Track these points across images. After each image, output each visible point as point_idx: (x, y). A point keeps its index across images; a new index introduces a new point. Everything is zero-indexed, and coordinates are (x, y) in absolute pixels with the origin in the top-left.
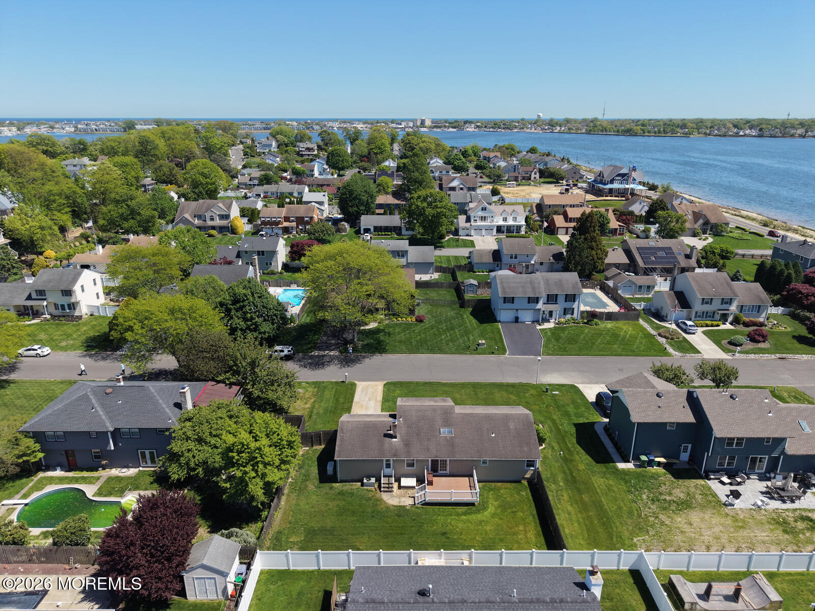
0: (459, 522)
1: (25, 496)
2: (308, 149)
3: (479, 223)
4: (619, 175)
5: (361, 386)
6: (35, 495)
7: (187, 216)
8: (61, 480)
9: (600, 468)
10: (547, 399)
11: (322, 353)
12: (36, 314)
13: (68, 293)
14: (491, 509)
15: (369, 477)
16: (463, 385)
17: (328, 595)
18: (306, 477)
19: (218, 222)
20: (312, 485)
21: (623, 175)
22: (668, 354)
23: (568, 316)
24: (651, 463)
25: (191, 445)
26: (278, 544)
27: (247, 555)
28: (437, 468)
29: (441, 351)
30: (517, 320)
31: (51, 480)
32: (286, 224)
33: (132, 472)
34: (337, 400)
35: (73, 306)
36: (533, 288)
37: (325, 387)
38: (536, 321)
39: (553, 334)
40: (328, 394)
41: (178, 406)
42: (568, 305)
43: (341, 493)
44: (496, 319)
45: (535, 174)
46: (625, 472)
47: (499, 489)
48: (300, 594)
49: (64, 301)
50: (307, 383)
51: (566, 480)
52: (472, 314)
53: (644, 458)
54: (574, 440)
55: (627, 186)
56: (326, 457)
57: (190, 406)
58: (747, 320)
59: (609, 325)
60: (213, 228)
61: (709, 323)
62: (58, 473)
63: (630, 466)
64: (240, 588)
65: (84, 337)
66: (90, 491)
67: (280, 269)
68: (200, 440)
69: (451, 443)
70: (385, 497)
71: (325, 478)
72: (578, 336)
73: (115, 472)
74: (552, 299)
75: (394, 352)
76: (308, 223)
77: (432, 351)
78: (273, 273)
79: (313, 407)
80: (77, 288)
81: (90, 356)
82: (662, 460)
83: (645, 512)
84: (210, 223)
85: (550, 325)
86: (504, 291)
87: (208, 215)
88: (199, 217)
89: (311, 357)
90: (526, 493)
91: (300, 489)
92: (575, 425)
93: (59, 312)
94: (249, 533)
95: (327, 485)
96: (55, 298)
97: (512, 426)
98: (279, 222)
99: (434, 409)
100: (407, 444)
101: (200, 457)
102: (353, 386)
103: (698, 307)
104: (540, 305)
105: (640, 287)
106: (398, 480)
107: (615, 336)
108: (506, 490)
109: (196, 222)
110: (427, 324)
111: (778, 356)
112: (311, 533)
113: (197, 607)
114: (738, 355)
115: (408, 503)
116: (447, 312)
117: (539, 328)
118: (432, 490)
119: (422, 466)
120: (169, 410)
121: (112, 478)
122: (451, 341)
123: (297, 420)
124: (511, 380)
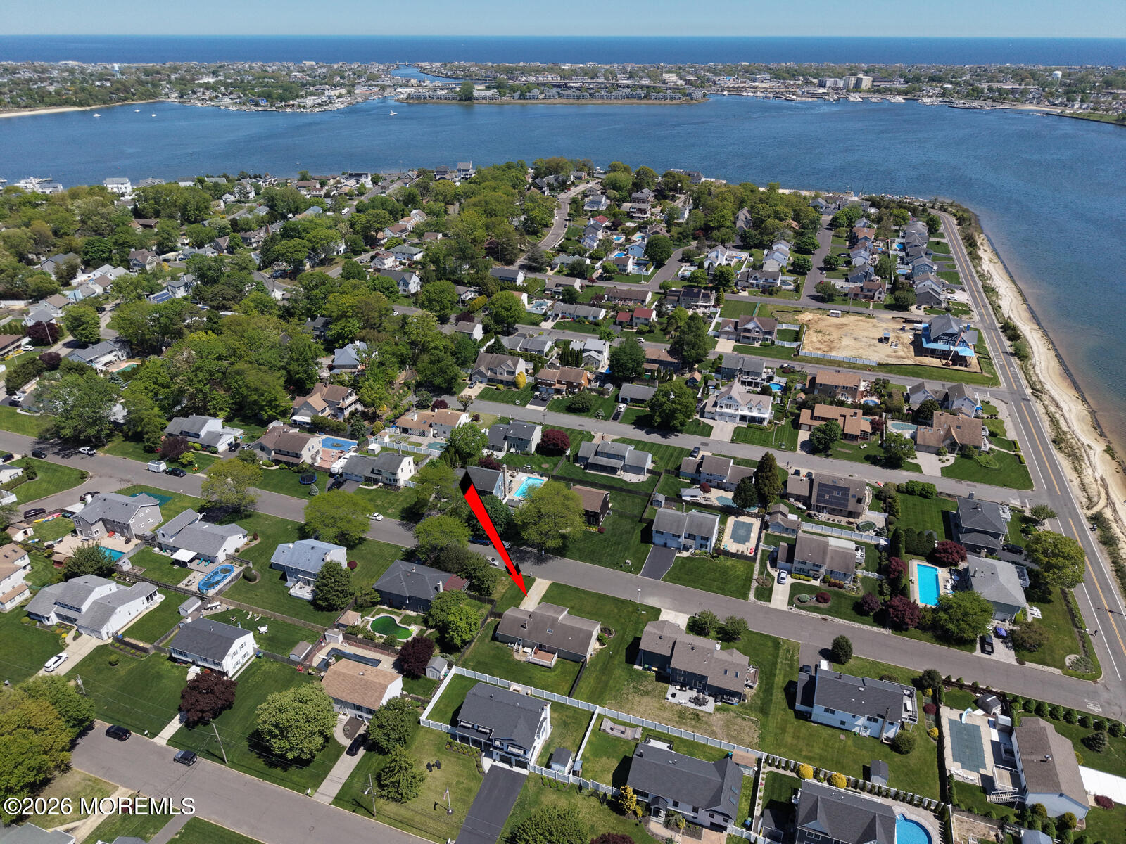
0: (539, 674)
1: (373, 617)
2: (640, 210)
3: (725, 410)
4: (945, 334)
5: (538, 581)
6: (377, 617)
7: (483, 368)
8: (386, 611)
9: (625, 665)
10: (634, 617)
11: (528, 549)
12: (376, 481)
13: (395, 474)
14: (556, 672)
15: (511, 643)
16: (593, 595)
18: (486, 635)
19: (506, 377)
20: (487, 640)
21: (950, 335)
22: (748, 599)
23: (703, 549)
24: (649, 669)
25: (438, 611)
26: (463, 666)
27: (450, 666)
28: (541, 648)
29: (599, 563)
30: (665, 545)
31: (383, 611)
32: (558, 386)
33: (414, 614)
34: (521, 591)
35: (396, 481)
36: (678, 527)
38: (679, 550)
39: (682, 563)
41: (437, 588)
42: (703, 542)
43: (497, 647)
44: (652, 542)
45: (880, 293)
46: (635, 671)
47: (566, 663)
49: (391, 477)
51: (601, 668)
52: (642, 531)
53: (646, 666)
54: (624, 646)
55: (952, 348)
56: (497, 626)
57: (441, 590)
58: (833, 580)
59: (730, 562)
60: (501, 382)
61: (802, 577)
62: (385, 607)
63: (641, 668)
64: (445, 676)
65: (400, 508)
66: (398, 620)
67: (533, 450)
68: (442, 610)
69: (550, 637)
70: (515, 654)
71: (494, 638)
72: (700, 569)
73: (408, 612)
74: (691, 537)
75: (570, 557)
76: (576, 387)
77: (593, 561)
78: (527, 454)
79: (505, 592)
80: (399, 471)
81: (403, 525)
82: (656, 669)
83: (625, 691)
84: (499, 377)
85: (685, 554)
86: (657, 526)
87: (498, 370)
88: (492, 370)
89: (521, 552)
90: (577, 669)
91: (481, 641)
92: (635, 637)
93: (388, 482)
94: (452, 658)
95: (493, 642)
96: (386, 474)
97: (581, 635)
98: (552, 385)
99: (549, 617)
100: (530, 633)
101: (441, 618)
102: (534, 580)
103: (796, 564)
104: (681, 540)
105: (787, 529)
106: (523, 647)
107: (724, 572)
108: (570, 666)
109: (489, 374)
110: (603, 536)
111: (824, 616)
112: (479, 663)
113: (430, 680)
114: (795, 610)
115: (523, 659)
116: (626, 525)
117: (678, 555)
118: (533, 658)
119: (535, 644)
120: (432, 590)
121: (407, 616)
122: (611, 555)
123: (492, 602)
124: (626, 597)
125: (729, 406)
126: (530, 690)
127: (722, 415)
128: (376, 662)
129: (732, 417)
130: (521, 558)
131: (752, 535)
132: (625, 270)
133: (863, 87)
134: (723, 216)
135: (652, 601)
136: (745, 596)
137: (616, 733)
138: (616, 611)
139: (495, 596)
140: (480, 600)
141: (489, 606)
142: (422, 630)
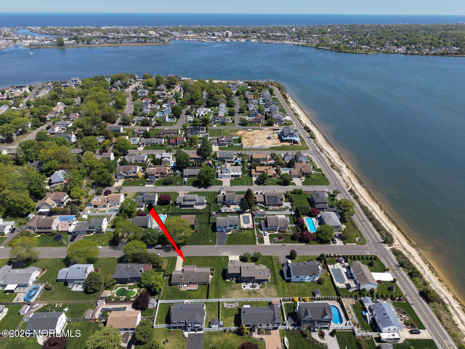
0: (193, 294)
1: (115, 290)
3: (225, 174)
4: (289, 134)
5: (178, 258)
6: (117, 290)
7: (121, 173)
8: (120, 286)
9: (223, 281)
10: (220, 261)
11: (169, 246)
12: (92, 232)
14: (199, 291)
15: (178, 285)
17: (170, 307)
18: (166, 284)
19: (132, 175)
20: (167, 286)
21: (291, 134)
23: (236, 229)
24: (233, 280)
25: (145, 280)
26: (162, 299)
27: (157, 301)
28: (190, 283)
29: (200, 244)
30: (222, 231)
31: (118, 286)
32: (157, 175)
33: (133, 284)
34: (173, 263)
36: (226, 223)
37: (170, 259)
38: (227, 232)
39: (230, 236)
40: (171, 261)
41: (141, 271)
42: (235, 227)
43: (173, 288)
44: (217, 231)
45: (262, 120)
46: (228, 282)
47: (202, 287)
48: (166, 307)
49: (99, 228)
50: (166, 257)
51: (215, 284)
52: (211, 228)
53: (231, 279)
54: (221, 274)
55: (292, 138)
56: (170, 280)
57: (143, 271)
58: (282, 230)
59: (246, 232)
60: (131, 177)
61: (272, 231)
62: (119, 285)
63: (229, 280)
64: (157, 306)
65: (108, 241)
66: (127, 288)
67: (156, 204)
68: (146, 279)
69: (193, 278)
70: (181, 289)
71: (170, 285)
72: (236, 237)
73: (130, 284)
74: (231, 226)
75: (187, 245)
76: (165, 174)
77: (197, 244)
78: (154, 206)
79: (167, 265)
80: (103, 225)
81: (112, 248)
82: (235, 279)
83: (227, 290)
84: (130, 175)
85: (230, 233)
86: (218, 225)
87: (128, 172)
88: (125, 173)
89: (167, 247)
90: (207, 287)
91: (165, 287)
92: (223, 269)
93: (97, 231)
94: (157, 297)
95: (170, 286)
96: (97, 227)
97: (205, 274)
98: (153, 175)
99: (191, 271)
100: (185, 279)
101: (147, 283)
102: (176, 258)
103: (269, 228)
104: (227, 228)
105: (261, 215)
106: (183, 285)
107: (246, 237)
108: (203, 287)
109: (125, 174)
110: (197, 234)
111: (283, 244)
112: (167, 296)
113: (150, 309)
114: (273, 244)
115: (185, 290)
116: (205, 227)
117: (227, 234)
118: (189, 288)
119: (187, 283)
120: (139, 273)
121: (130, 286)
122: (203, 240)
123: (164, 271)
124: (214, 255)
125: (226, 172)
126: (192, 301)
127: (225, 176)
128: (124, 309)
129: (228, 176)
130: (168, 250)
131: (250, 220)
132: (165, 121)
133: (229, 35)
134: (198, 95)
135: (224, 254)
136: (255, 243)
137: (229, 307)
138: (213, 261)
139: (164, 268)
140: (158, 271)
141: (163, 273)
142: (139, 290)
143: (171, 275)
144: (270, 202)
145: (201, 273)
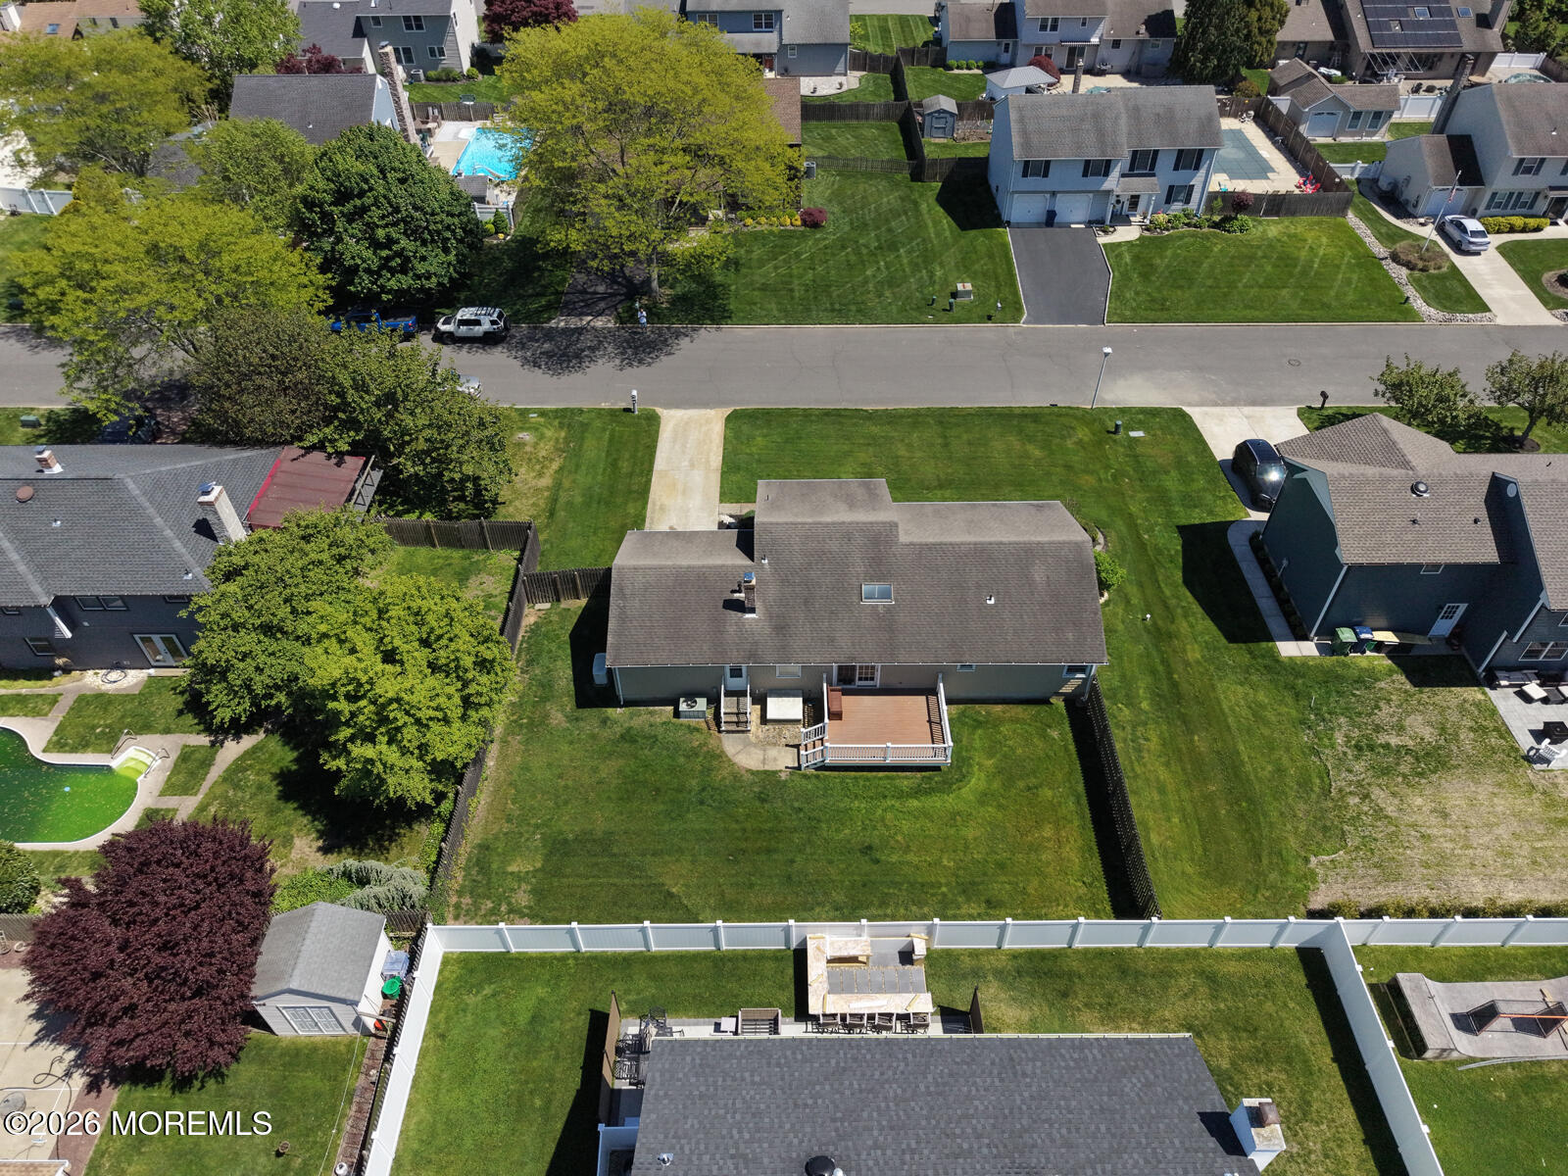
0: (901, 817)
5: (671, 420)
9: (1236, 655)
10: (1116, 454)
11: (574, 322)
14: (977, 781)
15: (691, 697)
16: (916, 419)
17: (599, 1023)
18: (545, 689)
20: (560, 712)
22: (1410, 315)
23: (1177, 207)
24: (1359, 646)
27: (408, 928)
28: (851, 681)
29: (864, 315)
30: (1050, 219)
33: (132, 679)
34: (614, 464)
36: (1101, 134)
37: (585, 427)
38: (1098, 223)
39: (1136, 258)
40: (593, 448)
41: (204, 529)
42: (1179, 178)
43: (628, 737)
44: (999, 216)
46: (1297, 668)
47: (997, 723)
48: (536, 1019)
50: (542, 413)
51: (1157, 696)
52: (943, 200)
53: (1347, 635)
54: (1178, 576)
56: (589, 636)
57: (235, 529)
59: (1273, 228)
61: (1518, 221)
63: (1307, 649)
64: (397, 1003)
66: (36, 735)
67: (466, 65)
68: (268, 630)
69: (886, 621)
70: (730, 745)
71: (593, 693)
72: (1197, 263)
73: (94, 680)
74: (1143, 163)
75: (749, 319)
77: (841, 313)
78: (449, 78)
79: (557, 486)
82: (1388, 637)
85: (1129, 233)
86: (1026, 145)
89: (550, 335)
90: (1061, 734)
91: (529, 723)
92: (1183, 530)
95: (592, 715)
97: (1039, 574)
99: (846, 533)
100: (780, 627)
101: (277, 669)
102: (651, 424)
103: (1503, 180)
104: (1112, 182)
105: (1357, 115)
106: (760, 700)
107: (1284, 260)
108: (1013, 723)
110: (830, 233)
112: (559, 849)
113: (300, 1056)
115: (782, 760)
117: (1102, 239)
118: (840, 744)
119: (815, 673)
120: (183, 546)
122: (891, 282)
123: (517, 536)
124: (1031, 398)
130: (565, 355)
131: (1265, 154)
135: (1137, 393)
136: (1399, 311)
138: (1037, 453)
139: (519, 503)
140: (453, 541)
141: (506, 558)
142: (186, 756)
143: (600, 586)
144: (1394, 40)
145: (982, 554)
